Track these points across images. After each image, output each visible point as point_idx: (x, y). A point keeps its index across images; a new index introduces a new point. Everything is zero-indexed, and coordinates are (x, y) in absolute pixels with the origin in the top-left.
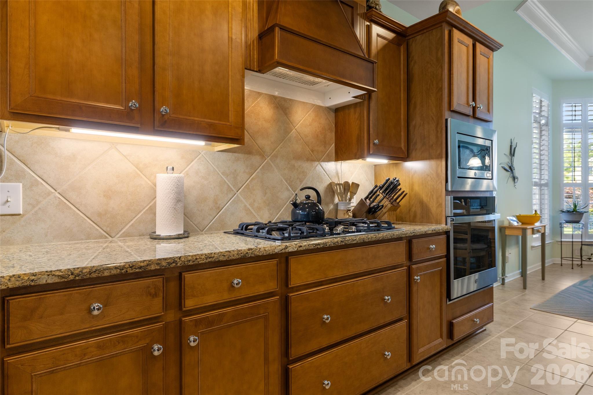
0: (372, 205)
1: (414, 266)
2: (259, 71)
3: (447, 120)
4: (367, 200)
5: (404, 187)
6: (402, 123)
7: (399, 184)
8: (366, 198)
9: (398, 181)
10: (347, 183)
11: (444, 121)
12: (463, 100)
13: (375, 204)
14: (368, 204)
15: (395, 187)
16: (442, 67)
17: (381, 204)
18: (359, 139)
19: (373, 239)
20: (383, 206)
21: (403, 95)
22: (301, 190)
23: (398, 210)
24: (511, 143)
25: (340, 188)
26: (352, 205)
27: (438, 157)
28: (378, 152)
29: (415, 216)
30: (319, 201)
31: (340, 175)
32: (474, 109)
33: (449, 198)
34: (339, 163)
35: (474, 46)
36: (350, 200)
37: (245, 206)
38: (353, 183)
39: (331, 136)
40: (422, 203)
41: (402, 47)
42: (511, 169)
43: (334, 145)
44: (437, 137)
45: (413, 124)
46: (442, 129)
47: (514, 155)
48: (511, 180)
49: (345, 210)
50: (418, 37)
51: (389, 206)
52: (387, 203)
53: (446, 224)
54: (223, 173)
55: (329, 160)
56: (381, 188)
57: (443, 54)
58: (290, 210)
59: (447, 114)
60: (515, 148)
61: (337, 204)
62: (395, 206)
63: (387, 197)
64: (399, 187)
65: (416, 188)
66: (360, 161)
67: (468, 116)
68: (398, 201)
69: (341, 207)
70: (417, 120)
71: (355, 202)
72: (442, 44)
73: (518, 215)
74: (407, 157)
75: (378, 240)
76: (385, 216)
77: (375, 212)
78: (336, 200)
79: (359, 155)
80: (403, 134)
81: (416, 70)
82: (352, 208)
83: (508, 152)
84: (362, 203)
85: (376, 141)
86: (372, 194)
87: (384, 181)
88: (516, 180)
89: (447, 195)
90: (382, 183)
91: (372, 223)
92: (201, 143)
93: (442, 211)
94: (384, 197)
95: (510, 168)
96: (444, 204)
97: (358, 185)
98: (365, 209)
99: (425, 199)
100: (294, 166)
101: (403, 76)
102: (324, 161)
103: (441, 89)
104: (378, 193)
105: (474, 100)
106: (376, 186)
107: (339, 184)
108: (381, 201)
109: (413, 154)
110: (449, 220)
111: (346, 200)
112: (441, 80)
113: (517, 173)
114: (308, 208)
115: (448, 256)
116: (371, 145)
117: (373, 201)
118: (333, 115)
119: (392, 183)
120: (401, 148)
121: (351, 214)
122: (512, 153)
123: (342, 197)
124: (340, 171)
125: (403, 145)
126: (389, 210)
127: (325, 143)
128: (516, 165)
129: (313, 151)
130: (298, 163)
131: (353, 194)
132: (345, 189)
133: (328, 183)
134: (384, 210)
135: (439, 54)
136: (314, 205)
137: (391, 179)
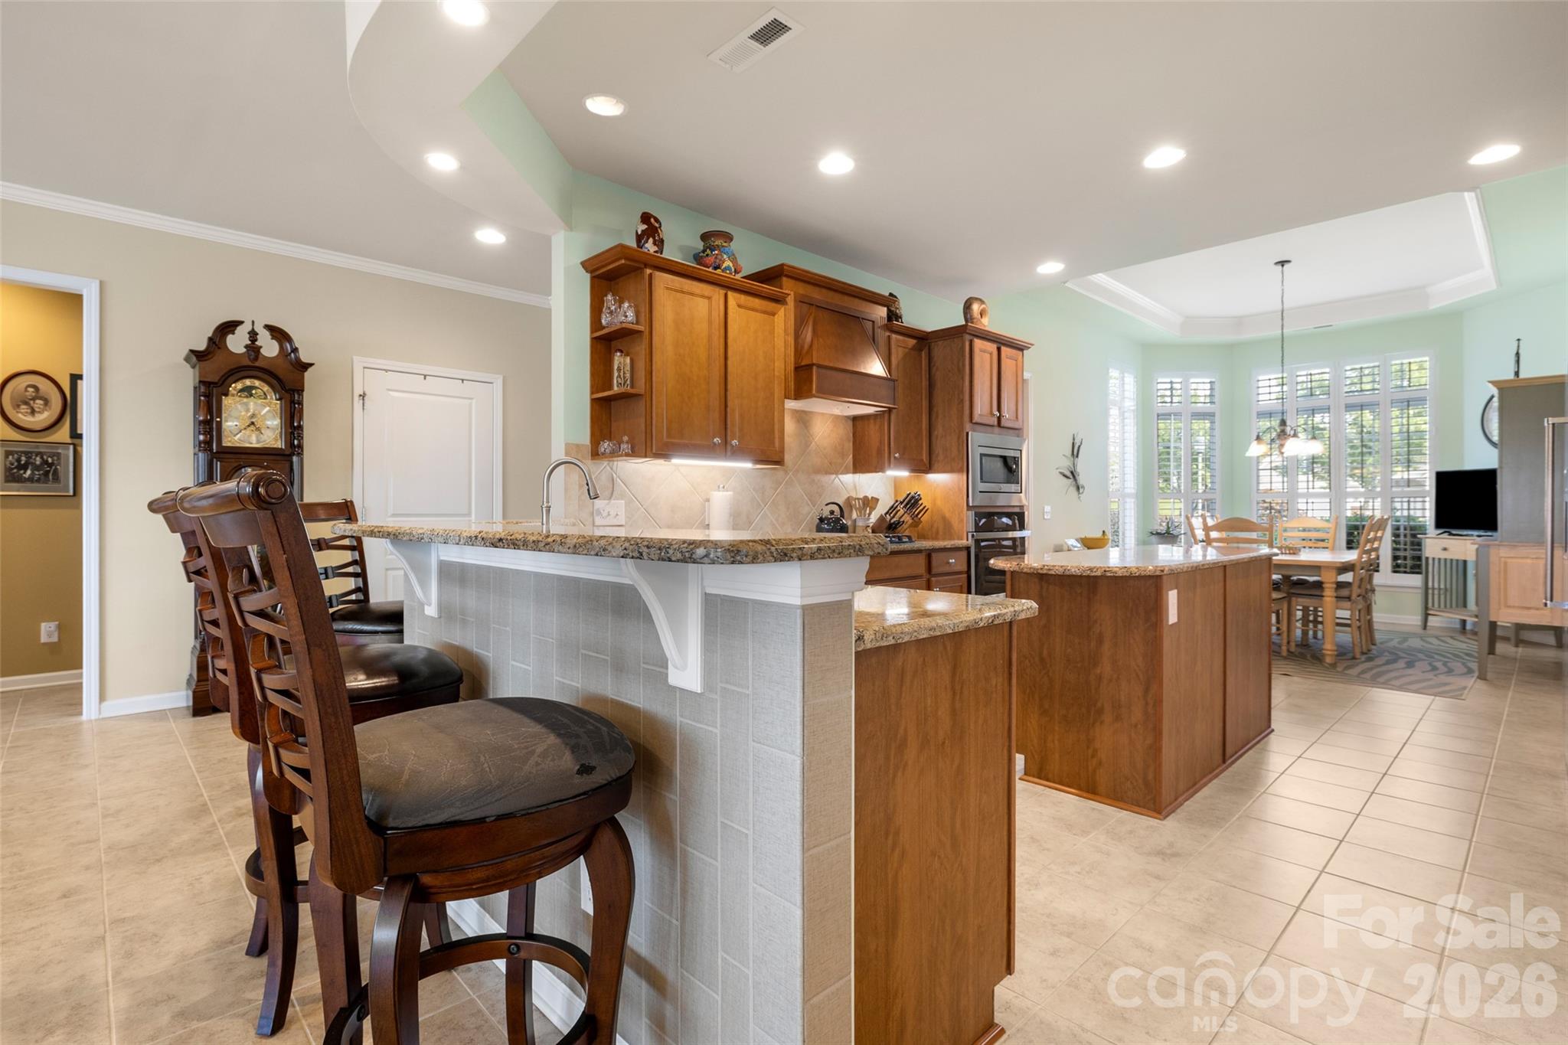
0: (892, 521)
1: (933, 579)
2: (795, 399)
3: (967, 433)
4: (888, 515)
5: (925, 502)
6: (924, 434)
7: (921, 499)
8: (886, 514)
9: (919, 495)
10: (866, 497)
11: (965, 434)
12: (986, 410)
13: (895, 519)
14: (888, 520)
15: (917, 501)
16: (963, 379)
17: (902, 520)
18: (880, 452)
19: (896, 550)
20: (903, 522)
21: (925, 403)
22: (827, 505)
23: (920, 526)
24: (1074, 439)
25: (859, 503)
26: (871, 521)
27: (960, 471)
28: (900, 463)
29: (937, 533)
30: (842, 515)
31: (858, 488)
32: (999, 419)
33: (971, 514)
34: (857, 476)
35: (999, 349)
36: (869, 514)
37: (772, 521)
38: (872, 498)
39: (849, 446)
40: (944, 519)
41: (923, 352)
42: (1073, 475)
43: (851, 456)
44: (959, 451)
45: (935, 433)
46: (963, 442)
47: (1077, 456)
48: (1073, 490)
49: (863, 526)
50: (940, 343)
51: (911, 521)
52: (908, 518)
53: (967, 540)
54: (754, 489)
55: (846, 472)
56: (901, 503)
57: (964, 365)
58: (816, 523)
59: (968, 426)
60: (1079, 447)
61: (855, 520)
62: (916, 522)
63: (908, 512)
64: (920, 502)
65: (939, 502)
66: (880, 474)
67: (992, 426)
68: (919, 516)
69: (860, 523)
70: (939, 431)
71: (874, 518)
72: (963, 356)
73: (1083, 537)
74: (929, 468)
75: (900, 551)
76: (905, 531)
77: (895, 528)
78: (854, 515)
79: (878, 468)
80: (925, 445)
81: (938, 376)
82: (871, 525)
83: (1068, 452)
84: (882, 519)
85: (897, 455)
86: (893, 509)
87: (905, 496)
88: (1081, 490)
89: (968, 510)
90: (903, 498)
91: (894, 537)
92: (748, 465)
93: (963, 527)
94: (905, 512)
95: (1072, 473)
96: (965, 519)
97: (877, 500)
98: (885, 525)
99: (947, 515)
100: (814, 480)
101: (925, 383)
102: (841, 474)
103: (962, 401)
104: (899, 508)
105: (999, 410)
106: (897, 501)
107: (858, 499)
108: (901, 517)
109: (936, 466)
110: (970, 535)
111: (865, 516)
112: (962, 392)
113: (1081, 480)
114: (833, 522)
115: (968, 572)
116: (892, 459)
117: (894, 517)
118: (850, 423)
119: (913, 497)
120: (923, 460)
121: (870, 531)
122: (1075, 453)
123: (861, 512)
124: (857, 484)
125: (925, 457)
126: (911, 526)
127: (843, 455)
128: (1079, 469)
129: (830, 463)
130: (818, 477)
131: (872, 509)
132: (864, 504)
133: (846, 497)
134: (905, 526)
135: (961, 364)
136: (838, 520)
137: (912, 493)
